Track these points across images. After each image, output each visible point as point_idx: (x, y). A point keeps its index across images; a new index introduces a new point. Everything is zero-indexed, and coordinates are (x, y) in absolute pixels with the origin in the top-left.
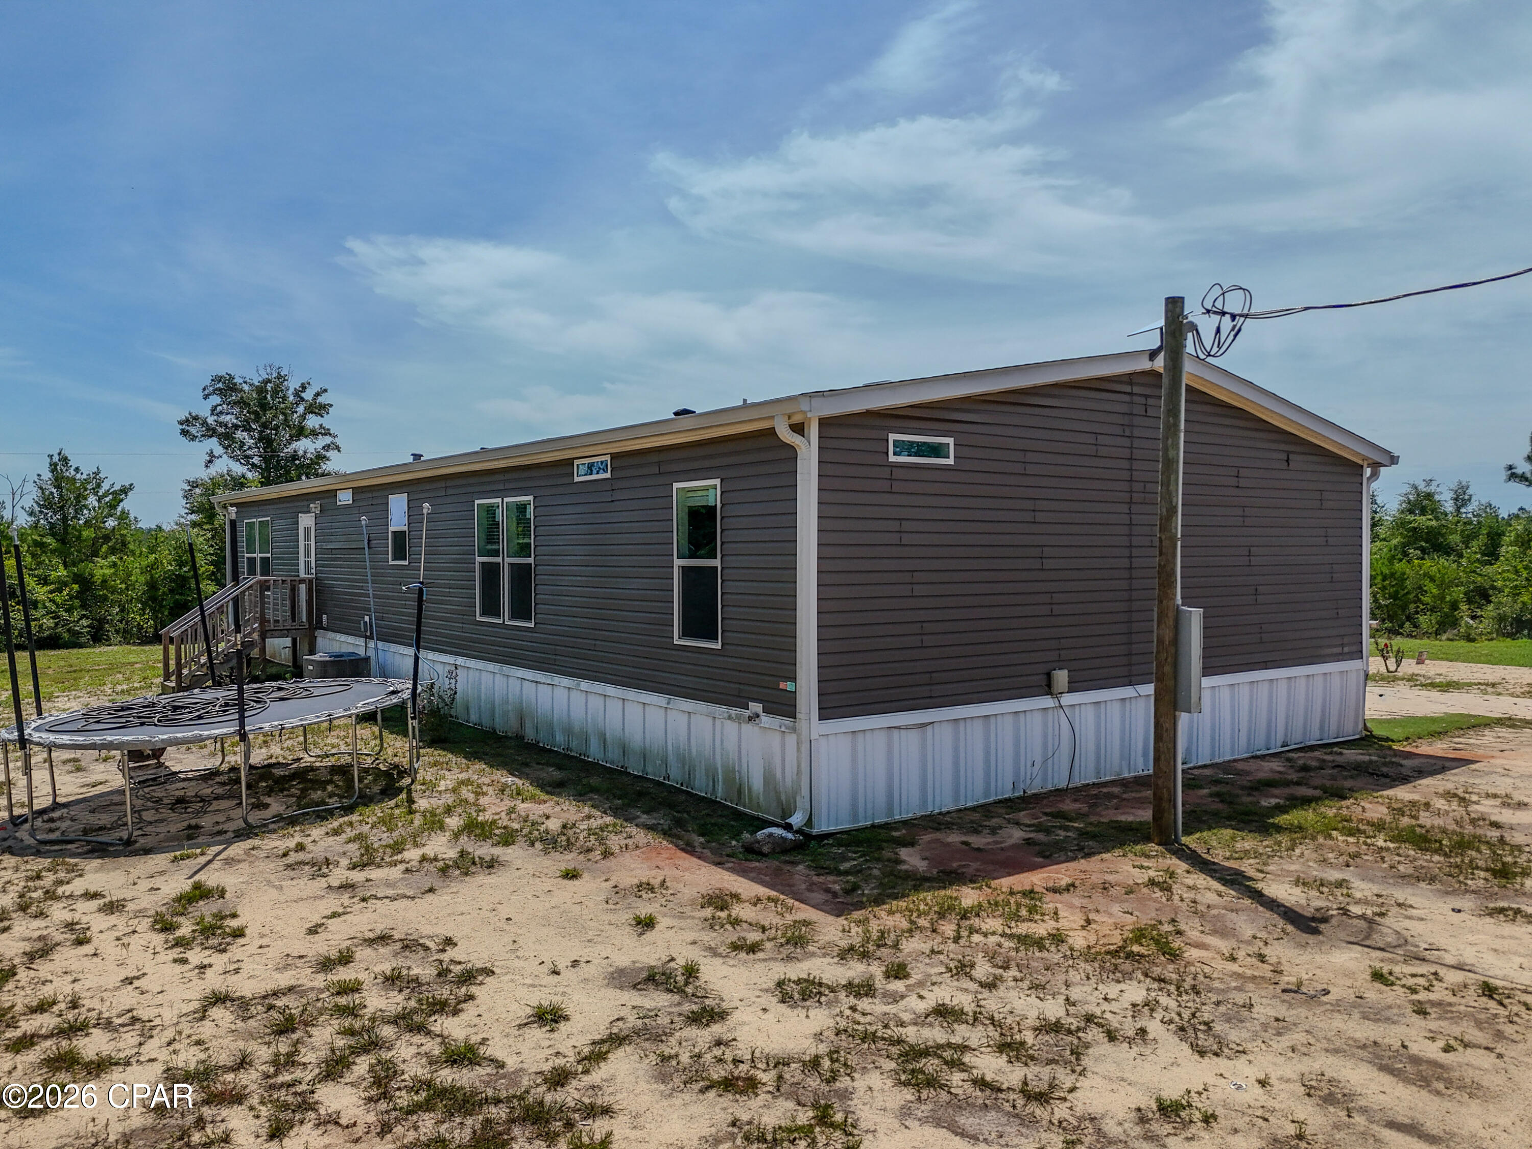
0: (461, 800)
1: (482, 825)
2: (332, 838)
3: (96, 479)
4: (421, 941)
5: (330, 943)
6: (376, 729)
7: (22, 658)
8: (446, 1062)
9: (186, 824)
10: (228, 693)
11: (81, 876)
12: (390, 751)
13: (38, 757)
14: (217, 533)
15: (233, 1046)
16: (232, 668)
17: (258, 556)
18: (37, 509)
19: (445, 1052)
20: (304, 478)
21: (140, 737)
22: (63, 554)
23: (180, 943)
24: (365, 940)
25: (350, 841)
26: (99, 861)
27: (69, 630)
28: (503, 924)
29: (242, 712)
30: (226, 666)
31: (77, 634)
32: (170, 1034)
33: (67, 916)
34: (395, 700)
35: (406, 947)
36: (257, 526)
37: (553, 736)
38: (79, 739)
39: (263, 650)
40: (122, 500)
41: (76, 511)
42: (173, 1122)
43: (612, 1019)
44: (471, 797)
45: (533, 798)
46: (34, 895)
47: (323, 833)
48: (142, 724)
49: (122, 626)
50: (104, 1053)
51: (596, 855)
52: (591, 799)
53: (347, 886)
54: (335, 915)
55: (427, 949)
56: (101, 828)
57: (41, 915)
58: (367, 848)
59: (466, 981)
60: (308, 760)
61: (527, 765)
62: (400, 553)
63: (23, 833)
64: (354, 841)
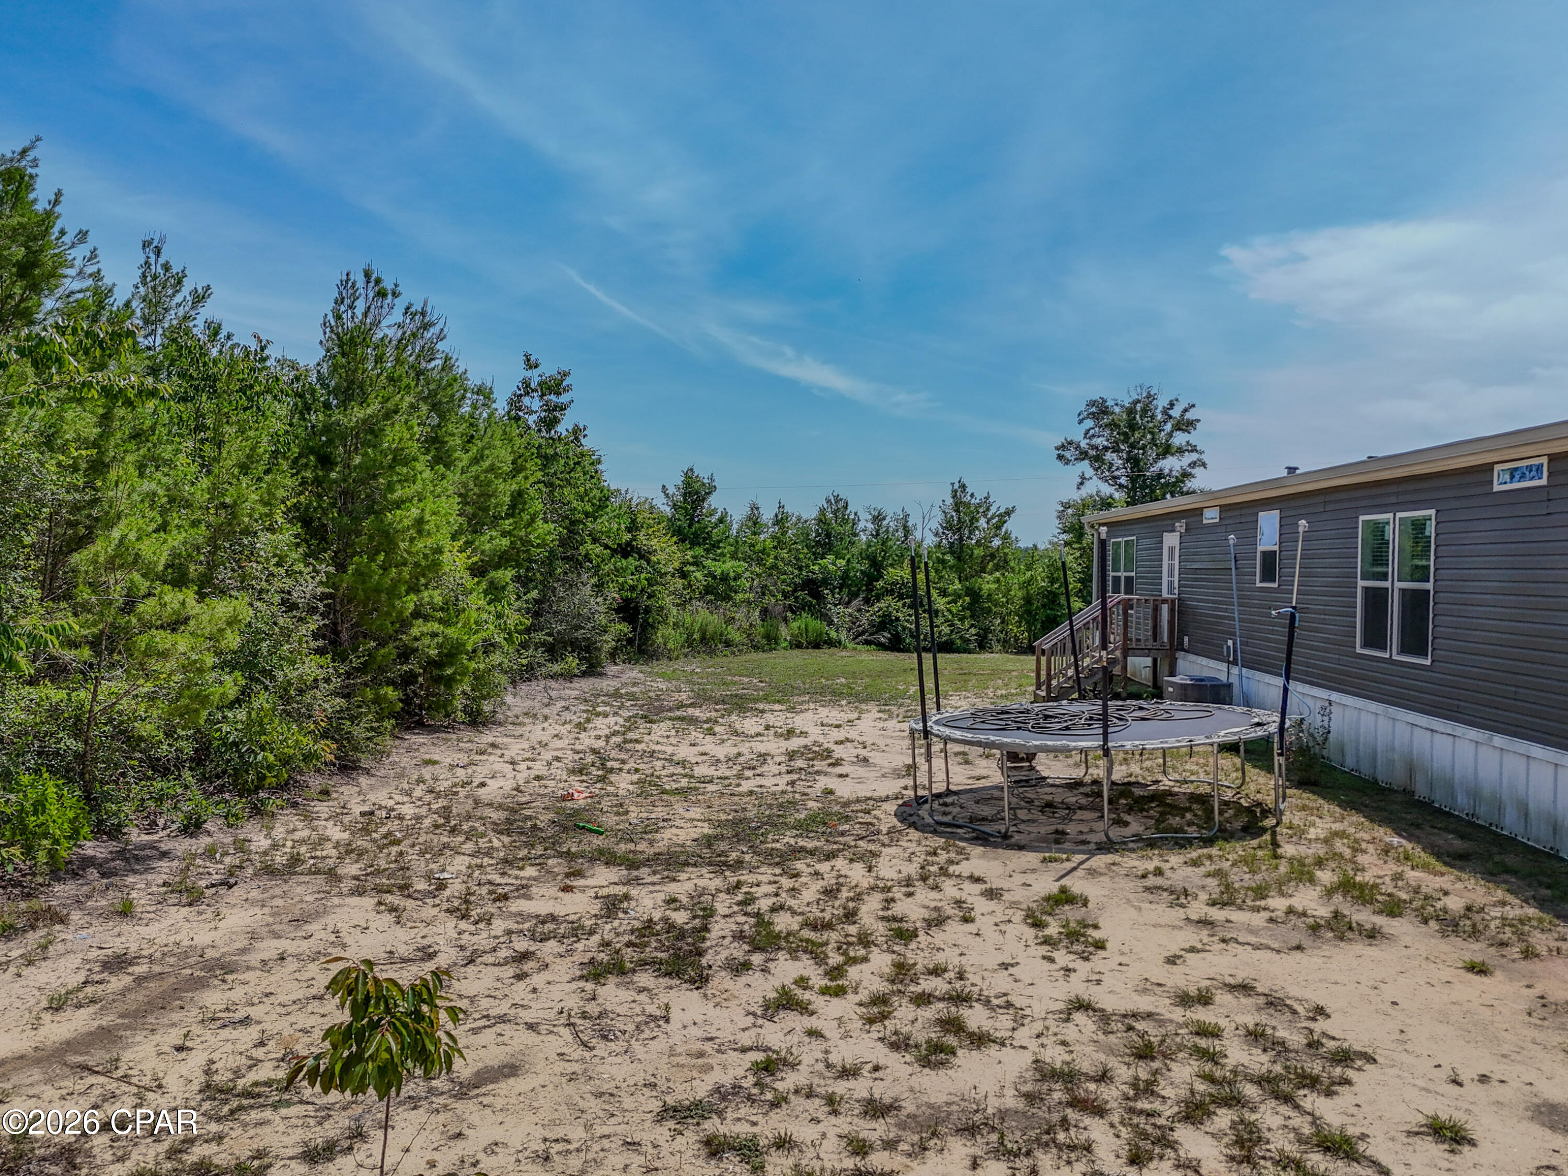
0: (1335, 854)
1: (1362, 887)
2: (1190, 869)
3: (986, 503)
4: (1288, 1002)
5: (1189, 978)
6: (1238, 761)
7: (927, 658)
8: (1318, 1146)
9: (1053, 828)
10: (1090, 707)
11: (967, 859)
12: (1253, 787)
13: (937, 747)
14: (1085, 552)
15: (1095, 1056)
16: (1096, 684)
17: (1123, 574)
18: (941, 530)
19: (1317, 1134)
20: (1168, 496)
21: (1017, 741)
22: (959, 571)
23: (1047, 941)
24: (1225, 985)
25: (1208, 875)
26: (982, 848)
27: (961, 637)
28: (1387, 1007)
29: (1105, 727)
30: (1091, 681)
31: (968, 641)
32: (1038, 1027)
33: (957, 894)
34: (1260, 732)
35: (1270, 1004)
36: (1123, 545)
37: (1454, 797)
38: (969, 736)
39: (1125, 668)
40: (1005, 522)
41: (970, 533)
42: (1041, 1113)
43: (1538, 1164)
44: (1347, 853)
45: (1425, 867)
46: (932, 869)
47: (1181, 861)
48: (1019, 728)
49: (1002, 636)
50: (984, 1029)
51: (1514, 951)
52: (1505, 882)
53: (1205, 923)
54: (1192, 950)
55: (1294, 1012)
56: (984, 819)
57: (936, 888)
58: (1228, 886)
59: (1340, 1061)
60: (1166, 783)
61: (1418, 826)
62: (1268, 573)
63: (924, 812)
64: (1214, 876)
